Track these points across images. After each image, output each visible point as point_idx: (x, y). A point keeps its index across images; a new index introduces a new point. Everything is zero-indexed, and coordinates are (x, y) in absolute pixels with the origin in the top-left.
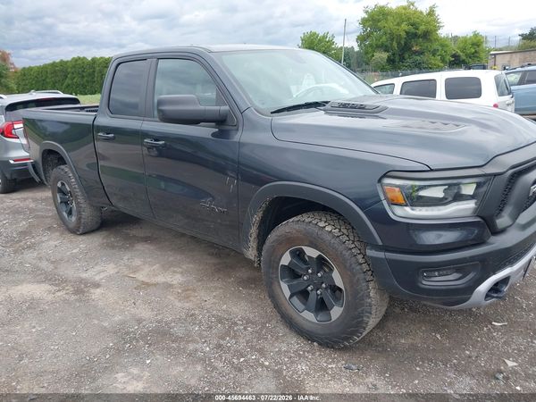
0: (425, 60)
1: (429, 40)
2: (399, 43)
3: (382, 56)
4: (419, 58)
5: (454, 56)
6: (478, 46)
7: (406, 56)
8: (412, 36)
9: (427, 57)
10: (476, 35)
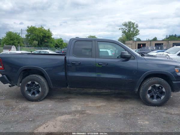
0: (49, 45)
1: (49, 39)
2: (40, 39)
3: (36, 42)
4: (47, 44)
5: (56, 44)
6: (62, 42)
7: (43, 43)
8: (44, 37)
9: (49, 44)
10: (61, 39)
